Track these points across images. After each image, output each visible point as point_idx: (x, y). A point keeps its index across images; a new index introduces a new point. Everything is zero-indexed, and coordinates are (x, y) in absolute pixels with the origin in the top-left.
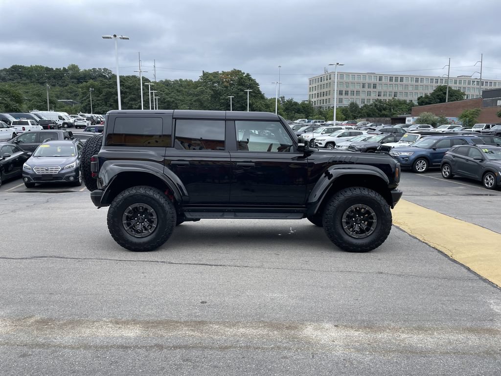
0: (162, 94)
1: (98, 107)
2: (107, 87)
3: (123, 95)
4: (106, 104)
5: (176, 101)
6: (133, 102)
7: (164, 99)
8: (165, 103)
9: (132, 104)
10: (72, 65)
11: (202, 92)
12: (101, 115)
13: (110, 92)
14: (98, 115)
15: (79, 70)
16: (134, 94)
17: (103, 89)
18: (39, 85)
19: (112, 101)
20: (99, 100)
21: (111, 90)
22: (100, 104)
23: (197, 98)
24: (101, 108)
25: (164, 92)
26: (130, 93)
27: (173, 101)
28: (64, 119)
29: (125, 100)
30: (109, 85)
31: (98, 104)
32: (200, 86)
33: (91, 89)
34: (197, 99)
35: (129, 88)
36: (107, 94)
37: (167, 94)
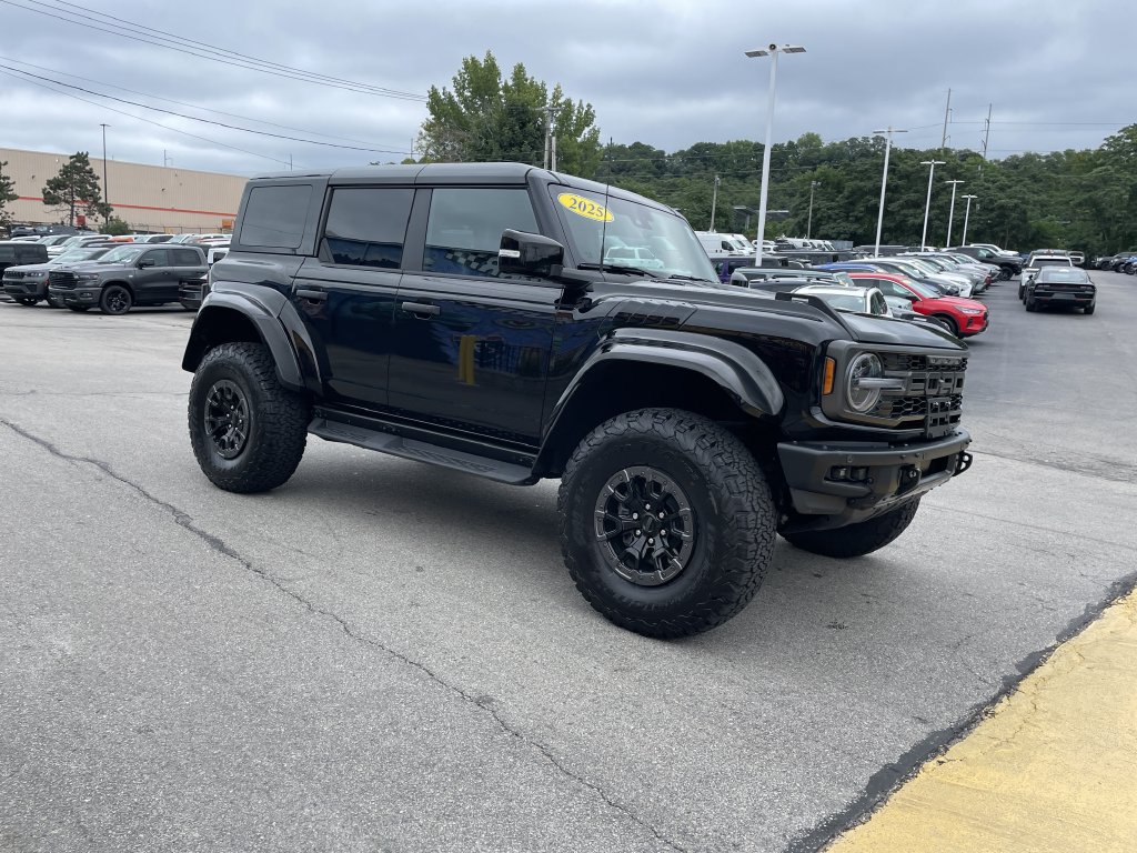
0: (989, 189)
1: (828, 222)
2: (856, 178)
3: (890, 194)
4: (848, 217)
5: (1024, 206)
6: (911, 211)
7: (991, 201)
8: (992, 210)
9: (906, 216)
10: (808, 135)
11: (1105, 181)
12: (828, 242)
13: (860, 189)
14: (821, 242)
15: (820, 143)
16: (916, 192)
17: (847, 181)
18: (737, 181)
19: (862, 209)
20: (832, 208)
21: (863, 184)
22: (834, 217)
23: (1086, 196)
24: (832, 225)
25: (994, 182)
26: (908, 189)
27: (1016, 206)
28: (731, 249)
29: (892, 207)
30: (861, 172)
31: (830, 217)
32: (1102, 165)
33: (814, 183)
34: (1086, 200)
35: (907, 176)
36: (853, 193)
37: (1002, 189)
